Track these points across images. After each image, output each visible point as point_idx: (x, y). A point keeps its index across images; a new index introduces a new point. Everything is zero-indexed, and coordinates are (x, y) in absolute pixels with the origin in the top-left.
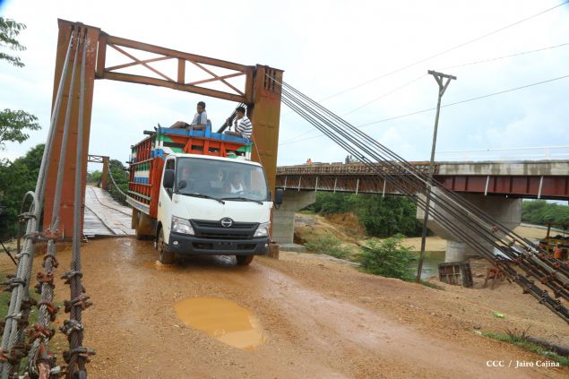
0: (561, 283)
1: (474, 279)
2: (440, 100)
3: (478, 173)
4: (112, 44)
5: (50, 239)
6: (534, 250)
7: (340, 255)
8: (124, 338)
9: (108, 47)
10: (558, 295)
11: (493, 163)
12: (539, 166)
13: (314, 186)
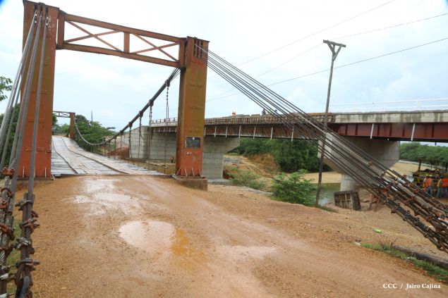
0: (419, 205)
1: (362, 204)
2: (333, 64)
3: (365, 122)
4: (69, 21)
5: (7, 175)
6: (400, 179)
7: (257, 187)
8: (77, 253)
9: (66, 23)
10: (416, 214)
11: (377, 114)
12: (412, 115)
13: (238, 133)
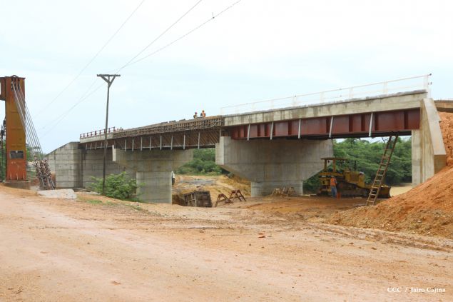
13: (182, 144)
